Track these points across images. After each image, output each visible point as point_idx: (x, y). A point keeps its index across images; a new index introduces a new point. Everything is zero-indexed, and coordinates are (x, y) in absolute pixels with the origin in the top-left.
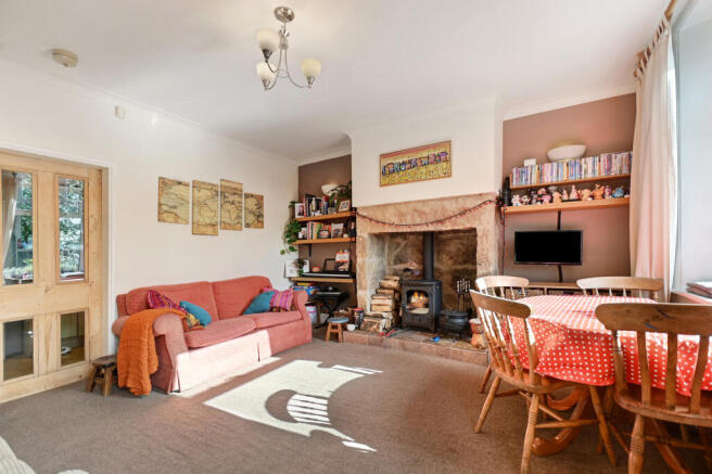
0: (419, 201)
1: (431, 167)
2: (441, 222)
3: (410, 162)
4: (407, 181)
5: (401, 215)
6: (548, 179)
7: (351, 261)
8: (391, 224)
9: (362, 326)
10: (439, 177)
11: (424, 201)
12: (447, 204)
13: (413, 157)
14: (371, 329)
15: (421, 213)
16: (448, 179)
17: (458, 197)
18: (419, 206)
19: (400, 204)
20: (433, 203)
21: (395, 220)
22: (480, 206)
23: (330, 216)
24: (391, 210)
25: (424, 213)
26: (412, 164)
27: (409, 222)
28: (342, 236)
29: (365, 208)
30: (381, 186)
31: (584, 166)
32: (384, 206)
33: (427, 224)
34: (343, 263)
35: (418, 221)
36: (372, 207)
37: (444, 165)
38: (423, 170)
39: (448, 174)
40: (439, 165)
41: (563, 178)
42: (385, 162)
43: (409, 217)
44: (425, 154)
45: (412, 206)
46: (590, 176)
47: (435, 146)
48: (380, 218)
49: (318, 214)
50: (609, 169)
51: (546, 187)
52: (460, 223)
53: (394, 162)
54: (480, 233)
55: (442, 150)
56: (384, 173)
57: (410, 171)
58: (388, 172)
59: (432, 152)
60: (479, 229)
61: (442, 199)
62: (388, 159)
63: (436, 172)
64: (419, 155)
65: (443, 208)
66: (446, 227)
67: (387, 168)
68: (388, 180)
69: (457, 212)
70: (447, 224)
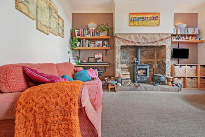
0: (144, 34)
1: (152, 21)
2: (153, 43)
3: (143, 18)
4: (141, 26)
5: (136, 38)
6: (179, 33)
7: (102, 58)
8: (132, 42)
9: (123, 83)
10: (155, 26)
11: (147, 34)
12: (156, 36)
13: (145, 16)
14: (128, 84)
15: (145, 39)
16: (158, 27)
17: (160, 34)
18: (145, 36)
19: (136, 34)
20: (150, 35)
21: (134, 40)
22: (168, 38)
23: (96, 37)
24: (133, 36)
25: (147, 39)
27: (140, 41)
28: (103, 47)
29: (120, 34)
30: (129, 26)
31: (188, 30)
32: (130, 34)
33: (147, 43)
34: (99, 59)
35: (144, 42)
36: (124, 34)
37: (157, 21)
38: (148, 22)
39: (158, 25)
40: (155, 21)
41: (183, 33)
42: (132, 16)
44: (150, 16)
45: (142, 35)
46: (190, 33)
47: (154, 14)
48: (128, 39)
49: (89, 36)
50: (194, 32)
51: (178, 35)
52: (160, 44)
53: (136, 17)
54: (167, 48)
55: (157, 16)
56: (131, 21)
57: (142, 21)
58: (133, 21)
59: (152, 16)
60: (167, 46)
61: (154, 34)
62: (133, 15)
63: (153, 24)
64: (147, 16)
65: (154, 38)
66: (155, 44)
67: (133, 19)
68: (133, 24)
69: (159, 40)
70: (155, 43)
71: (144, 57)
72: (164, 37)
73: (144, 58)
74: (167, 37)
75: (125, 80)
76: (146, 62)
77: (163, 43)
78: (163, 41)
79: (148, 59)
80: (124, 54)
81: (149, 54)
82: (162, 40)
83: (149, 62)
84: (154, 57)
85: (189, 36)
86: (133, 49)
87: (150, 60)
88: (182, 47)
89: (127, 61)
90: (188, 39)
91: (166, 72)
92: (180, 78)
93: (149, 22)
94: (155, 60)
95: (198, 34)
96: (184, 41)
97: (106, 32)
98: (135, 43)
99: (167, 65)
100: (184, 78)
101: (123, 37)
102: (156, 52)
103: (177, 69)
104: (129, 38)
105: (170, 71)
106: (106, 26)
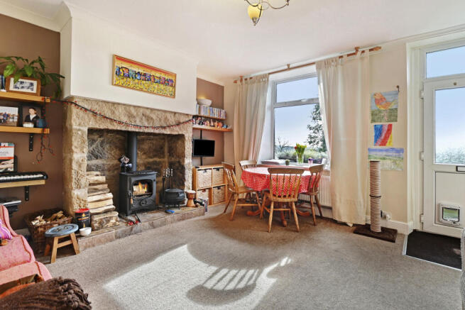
0: (148, 108)
1: (162, 86)
2: (165, 128)
3: (145, 75)
4: (141, 90)
5: (130, 116)
6: (202, 114)
7: (16, 158)
8: (120, 123)
10: (167, 96)
11: (152, 110)
12: (168, 115)
13: (148, 72)
15: (149, 118)
16: (171, 99)
17: (175, 113)
18: (148, 112)
19: (130, 106)
20: (159, 113)
21: (124, 119)
22: (188, 121)
24: (121, 109)
25: (152, 118)
26: (146, 77)
27: (138, 123)
29: (87, 100)
30: (113, 84)
31: (214, 111)
32: (114, 104)
33: (153, 128)
35: (147, 125)
36: (97, 101)
37: (171, 88)
39: (173, 96)
40: (168, 87)
41: (207, 115)
42: (119, 64)
43: (138, 120)
44: (158, 75)
45: (141, 110)
46: (216, 116)
47: (166, 73)
48: (108, 114)
50: (220, 115)
51: (201, 117)
52: (176, 131)
53: (130, 68)
54: (187, 138)
55: (170, 78)
56: (118, 73)
57: (144, 82)
58: (122, 75)
59: (163, 75)
60: (186, 135)
61: (165, 111)
62: (123, 62)
63: (164, 92)
64: (153, 73)
65: (166, 118)
66: (167, 132)
67: (121, 70)
68: (122, 81)
69: (174, 123)
70: (168, 129)
71: (145, 153)
72: (183, 119)
73: (144, 157)
74: (187, 119)
75: (102, 217)
76: (148, 163)
77: (180, 129)
78: (181, 126)
79: (151, 158)
80: (94, 146)
81: (154, 147)
82: (178, 124)
83: (155, 163)
84: (163, 153)
85: (214, 120)
86: (117, 136)
87: (157, 159)
88: (206, 137)
89: (103, 165)
90: (214, 126)
91: (185, 183)
92: (204, 190)
93: (156, 86)
94: (166, 159)
95: (224, 118)
96: (208, 128)
97: (35, 83)
98: (127, 125)
99: (187, 171)
100: (210, 189)
101: (96, 108)
102: (166, 145)
103: (201, 175)
104: (113, 113)
105: (190, 181)
106: (37, 65)
